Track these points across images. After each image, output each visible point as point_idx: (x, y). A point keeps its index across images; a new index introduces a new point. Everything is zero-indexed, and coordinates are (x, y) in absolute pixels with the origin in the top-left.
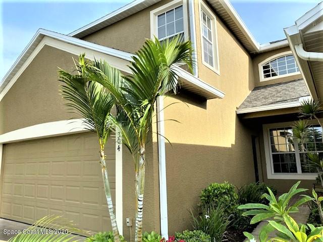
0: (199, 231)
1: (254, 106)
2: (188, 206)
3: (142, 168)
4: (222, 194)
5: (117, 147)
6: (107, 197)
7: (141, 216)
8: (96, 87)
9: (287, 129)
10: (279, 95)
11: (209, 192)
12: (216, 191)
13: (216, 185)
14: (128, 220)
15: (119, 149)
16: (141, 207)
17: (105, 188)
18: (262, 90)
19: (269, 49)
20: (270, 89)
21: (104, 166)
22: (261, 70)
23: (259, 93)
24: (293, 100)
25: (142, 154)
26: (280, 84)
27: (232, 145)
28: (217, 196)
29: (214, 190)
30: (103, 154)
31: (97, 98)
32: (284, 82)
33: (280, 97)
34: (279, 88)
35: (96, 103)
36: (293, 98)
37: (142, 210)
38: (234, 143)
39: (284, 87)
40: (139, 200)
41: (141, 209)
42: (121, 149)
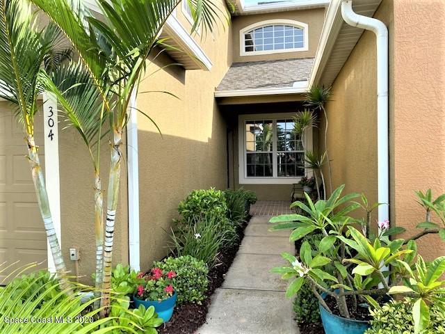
0: (187, 257)
1: (238, 89)
2: (161, 222)
3: (117, 167)
4: (213, 204)
5: (47, 132)
6: (43, 217)
7: (111, 244)
8: (20, 9)
9: (258, 122)
10: (265, 76)
11: (196, 202)
12: (205, 201)
13: (204, 192)
14: (73, 251)
15: (51, 135)
16: (112, 229)
17: (40, 203)
18: (244, 68)
19: (254, 12)
20: (252, 67)
21: (37, 165)
22: (243, 40)
23: (240, 71)
24: (284, 84)
25: (117, 146)
26: (264, 62)
27: (209, 138)
28: (206, 207)
29: (202, 199)
30: (32, 143)
31: (21, 35)
32: (269, 60)
33: (269, 79)
34: (264, 67)
35: (20, 44)
36: (286, 82)
37: (112, 235)
38: (211, 137)
39: (271, 66)
40: (108, 219)
41: (111, 232)
42: (56, 137)
